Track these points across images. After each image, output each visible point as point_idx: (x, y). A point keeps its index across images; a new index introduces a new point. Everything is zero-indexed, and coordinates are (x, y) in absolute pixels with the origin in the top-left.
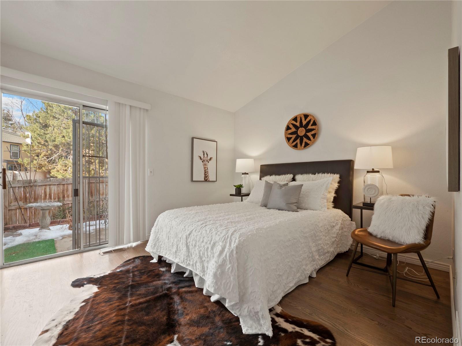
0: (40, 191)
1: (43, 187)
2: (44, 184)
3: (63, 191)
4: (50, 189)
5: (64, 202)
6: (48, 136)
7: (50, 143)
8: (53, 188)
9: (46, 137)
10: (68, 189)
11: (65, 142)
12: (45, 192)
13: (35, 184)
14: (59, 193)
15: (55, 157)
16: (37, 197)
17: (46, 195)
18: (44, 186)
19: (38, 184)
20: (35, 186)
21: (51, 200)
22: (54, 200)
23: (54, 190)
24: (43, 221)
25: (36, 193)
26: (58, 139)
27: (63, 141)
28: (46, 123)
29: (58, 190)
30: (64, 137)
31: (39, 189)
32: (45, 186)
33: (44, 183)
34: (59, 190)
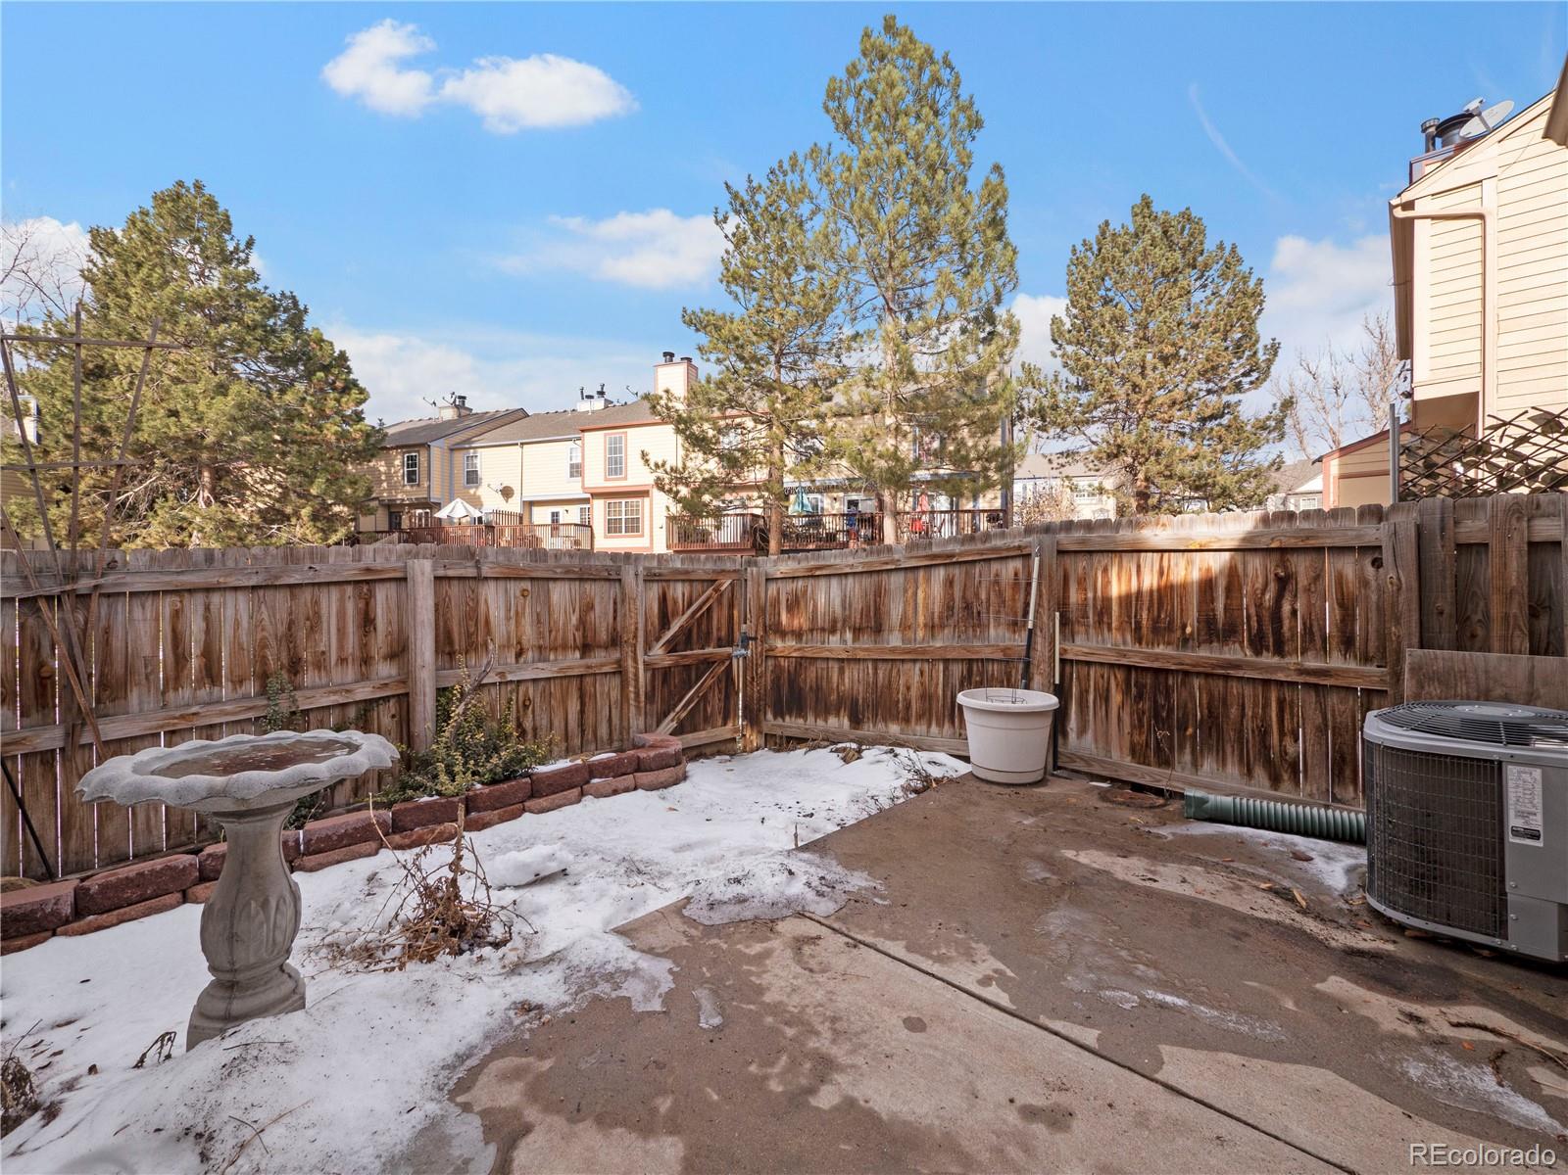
0: (144, 630)
1: (166, 606)
2: (168, 583)
3: (290, 629)
4: (207, 619)
5: (294, 701)
6: (108, 409)
7: (117, 438)
8: (230, 612)
9: (101, 413)
10: (317, 614)
11: (180, 434)
12: (177, 640)
13: (110, 579)
14: (263, 645)
15: (137, 496)
16: (118, 668)
17: (180, 658)
18: (169, 599)
19: (128, 579)
20: (109, 595)
21: (216, 689)
22: (235, 689)
23: (237, 624)
24: (241, 927)
25: (117, 644)
26: (152, 423)
27: (173, 429)
28: (99, 361)
29: (257, 625)
30: (174, 413)
31: (138, 613)
32: (176, 598)
33: (167, 578)
34: (267, 622)
